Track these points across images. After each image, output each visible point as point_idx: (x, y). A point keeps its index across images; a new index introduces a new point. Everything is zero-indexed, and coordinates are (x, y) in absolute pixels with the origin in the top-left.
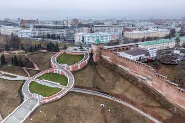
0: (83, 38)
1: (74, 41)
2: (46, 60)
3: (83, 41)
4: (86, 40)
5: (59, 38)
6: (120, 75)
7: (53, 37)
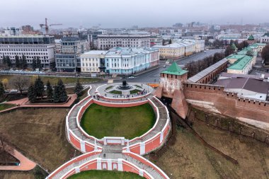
0: (102, 61)
1: (79, 70)
2: (43, 130)
3: (102, 68)
4: (110, 66)
5: (37, 64)
6: (260, 141)
7: (21, 63)
